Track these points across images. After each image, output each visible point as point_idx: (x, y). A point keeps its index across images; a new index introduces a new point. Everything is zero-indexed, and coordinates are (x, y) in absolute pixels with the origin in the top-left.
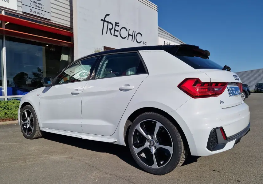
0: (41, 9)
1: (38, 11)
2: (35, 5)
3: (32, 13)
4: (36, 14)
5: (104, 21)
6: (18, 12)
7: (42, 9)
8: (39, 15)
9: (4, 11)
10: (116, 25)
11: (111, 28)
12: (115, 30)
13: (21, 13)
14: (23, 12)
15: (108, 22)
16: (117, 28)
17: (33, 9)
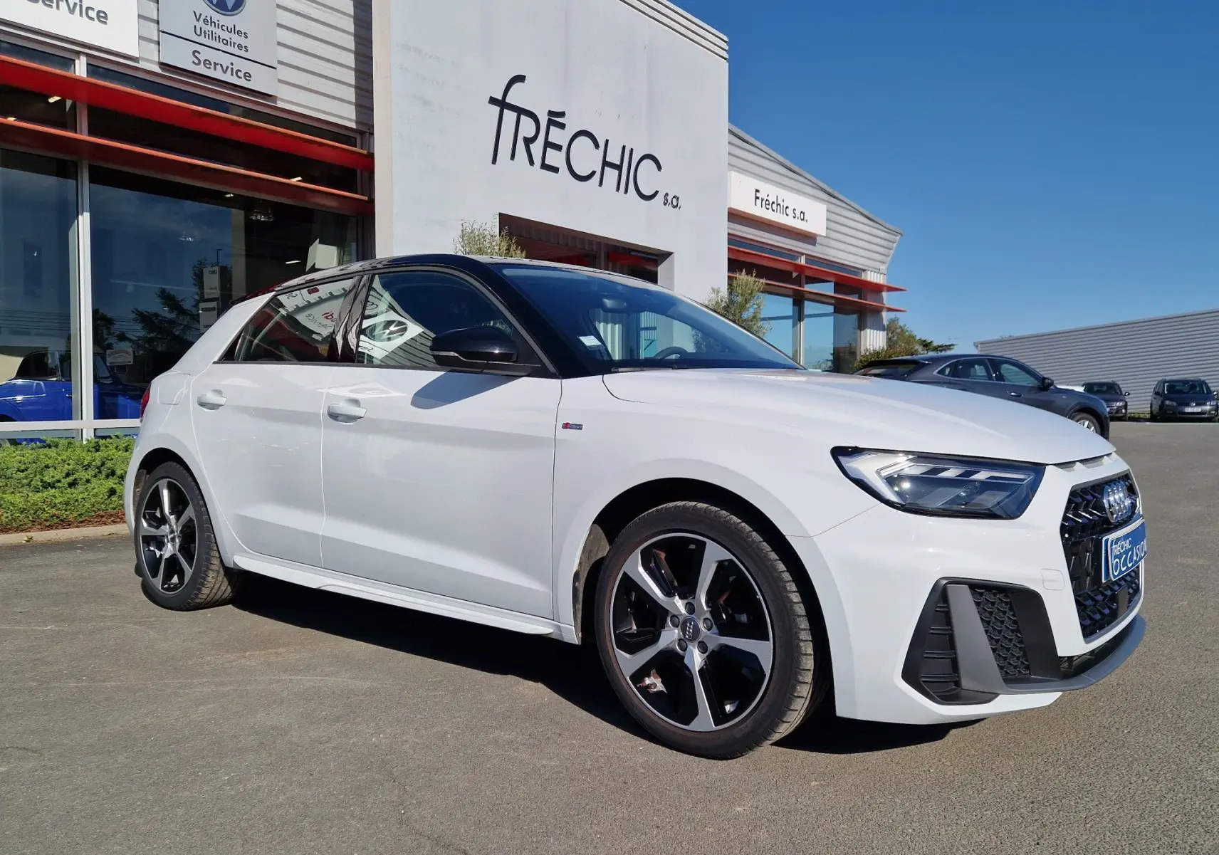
0: (236, 51)
1: (225, 60)
2: (211, 36)
3: (201, 70)
4: (218, 74)
5: (502, 104)
6: (142, 65)
7: (242, 53)
8: (227, 78)
9: (83, 59)
10: (550, 123)
11: (531, 134)
12: (548, 144)
13: (157, 69)
14: (163, 65)
15: (520, 111)
16: (556, 136)
17: (205, 54)
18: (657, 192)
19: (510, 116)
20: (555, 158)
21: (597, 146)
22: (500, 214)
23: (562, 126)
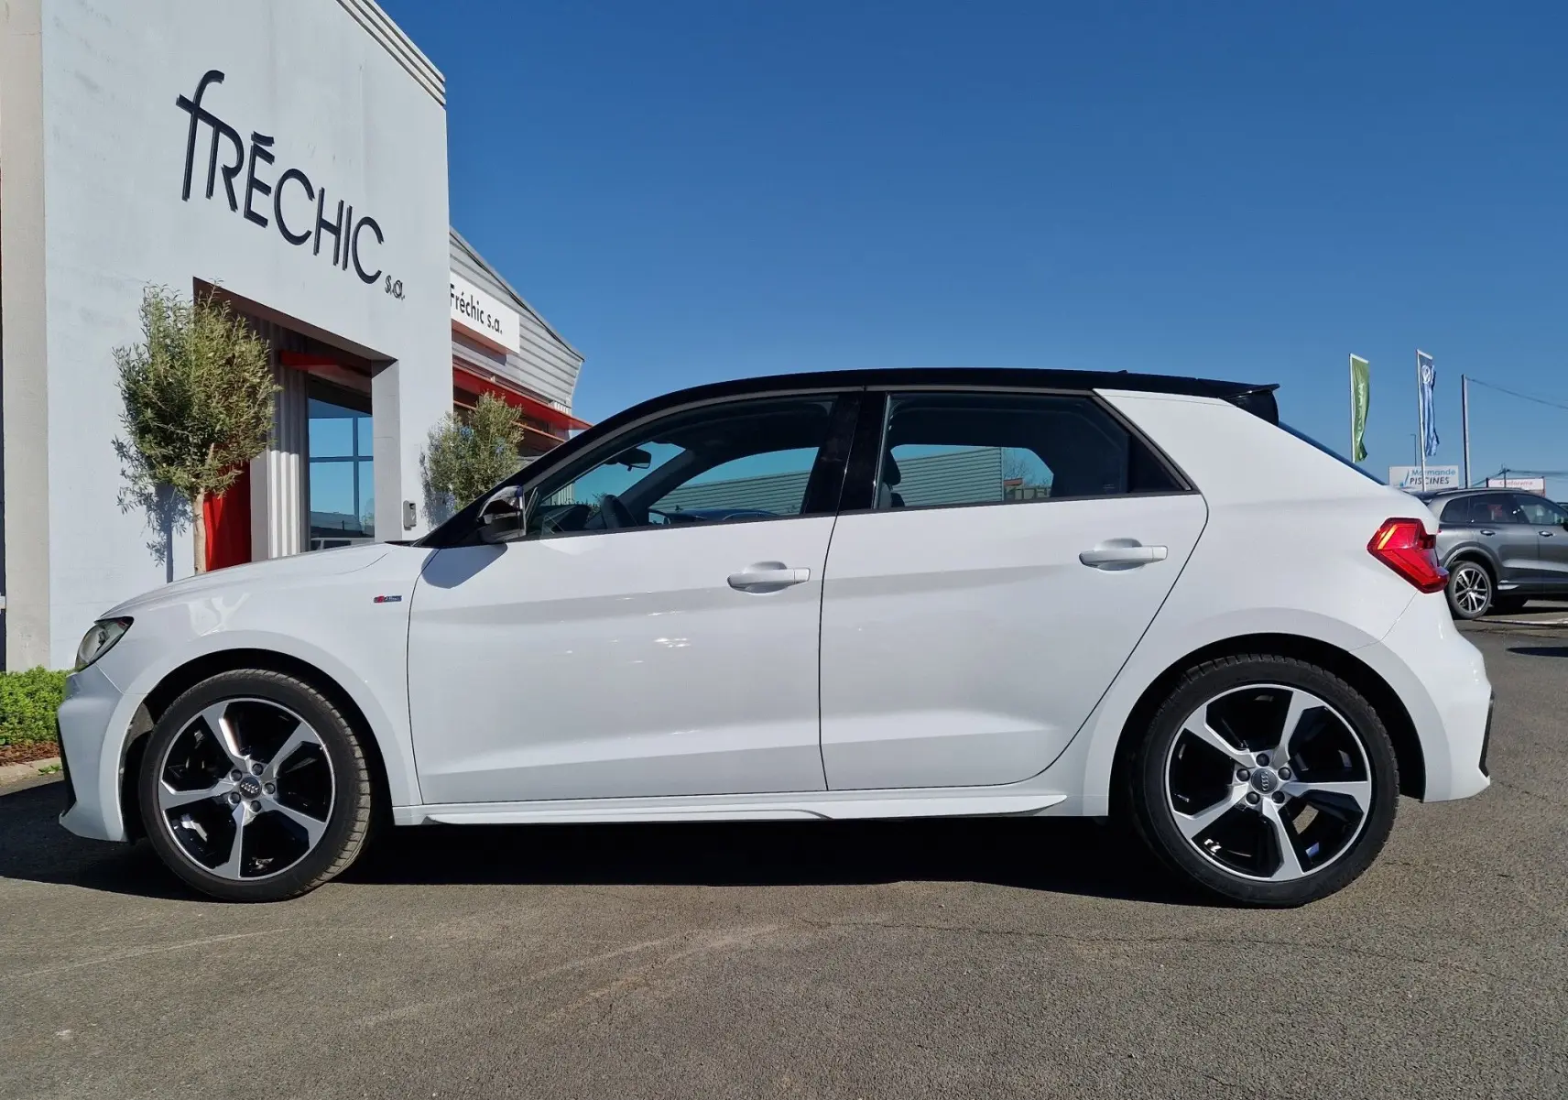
18: (379, 273)
19: (205, 130)
20: (262, 204)
21: (311, 195)
22: (195, 278)
23: (269, 158)
